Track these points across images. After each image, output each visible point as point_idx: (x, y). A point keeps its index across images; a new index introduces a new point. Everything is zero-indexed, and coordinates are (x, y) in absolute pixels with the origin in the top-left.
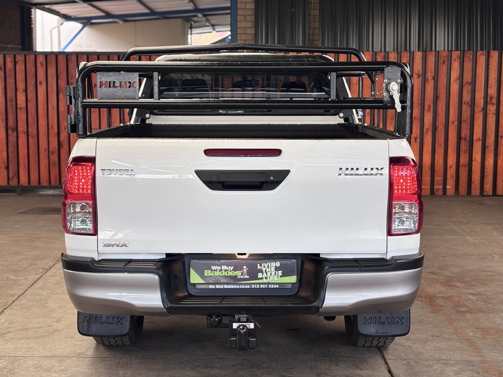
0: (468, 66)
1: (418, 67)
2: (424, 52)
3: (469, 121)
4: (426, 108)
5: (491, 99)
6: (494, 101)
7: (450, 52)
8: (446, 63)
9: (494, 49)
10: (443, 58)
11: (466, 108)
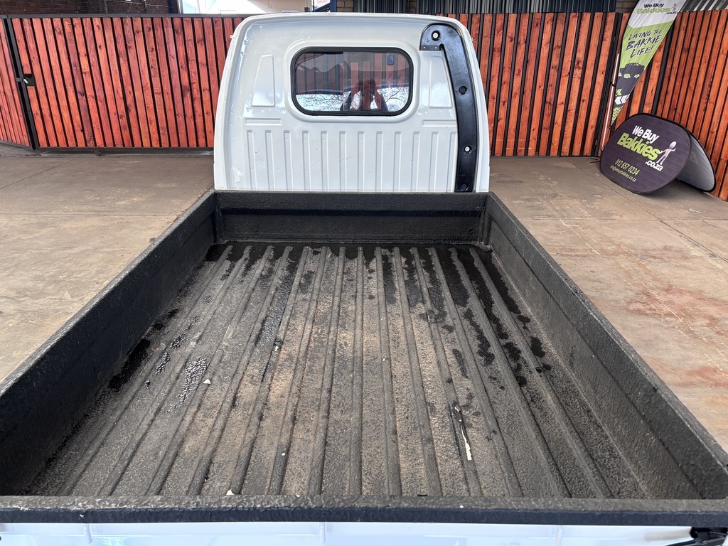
0: (560, 28)
1: (511, 30)
2: (519, 15)
3: (554, 85)
4: (516, 72)
5: (578, 63)
6: (581, 65)
7: (543, 14)
8: (539, 26)
9: (587, 11)
10: (536, 21)
11: (553, 73)
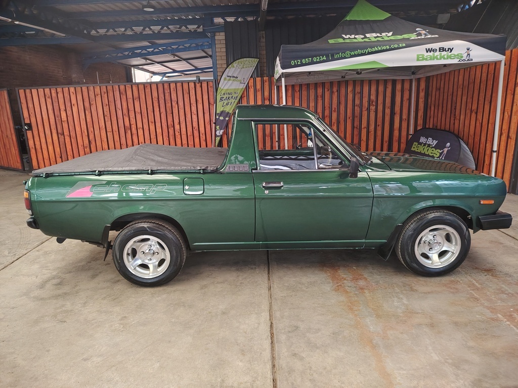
3: (359, 117)
4: (333, 109)
5: (372, 103)
6: (374, 103)
11: (357, 109)
